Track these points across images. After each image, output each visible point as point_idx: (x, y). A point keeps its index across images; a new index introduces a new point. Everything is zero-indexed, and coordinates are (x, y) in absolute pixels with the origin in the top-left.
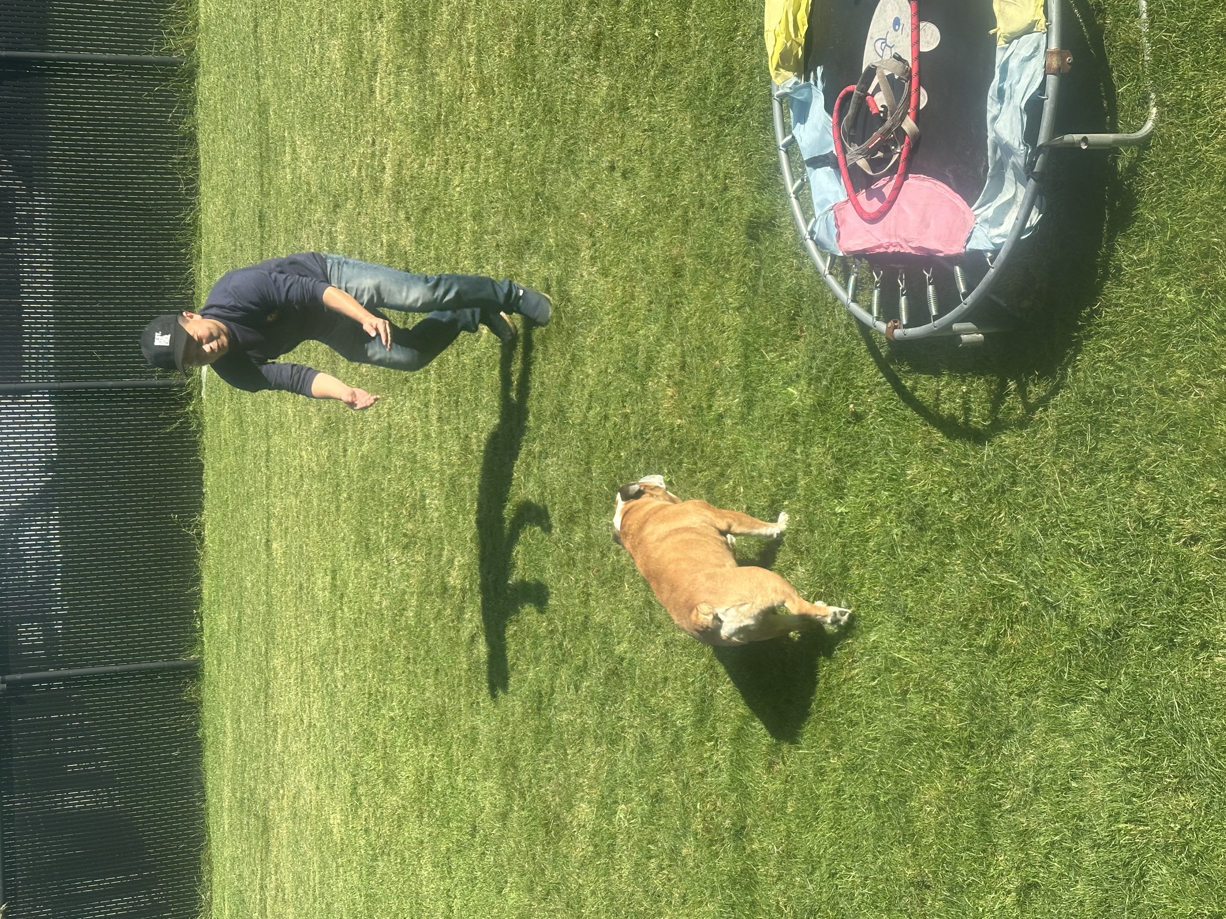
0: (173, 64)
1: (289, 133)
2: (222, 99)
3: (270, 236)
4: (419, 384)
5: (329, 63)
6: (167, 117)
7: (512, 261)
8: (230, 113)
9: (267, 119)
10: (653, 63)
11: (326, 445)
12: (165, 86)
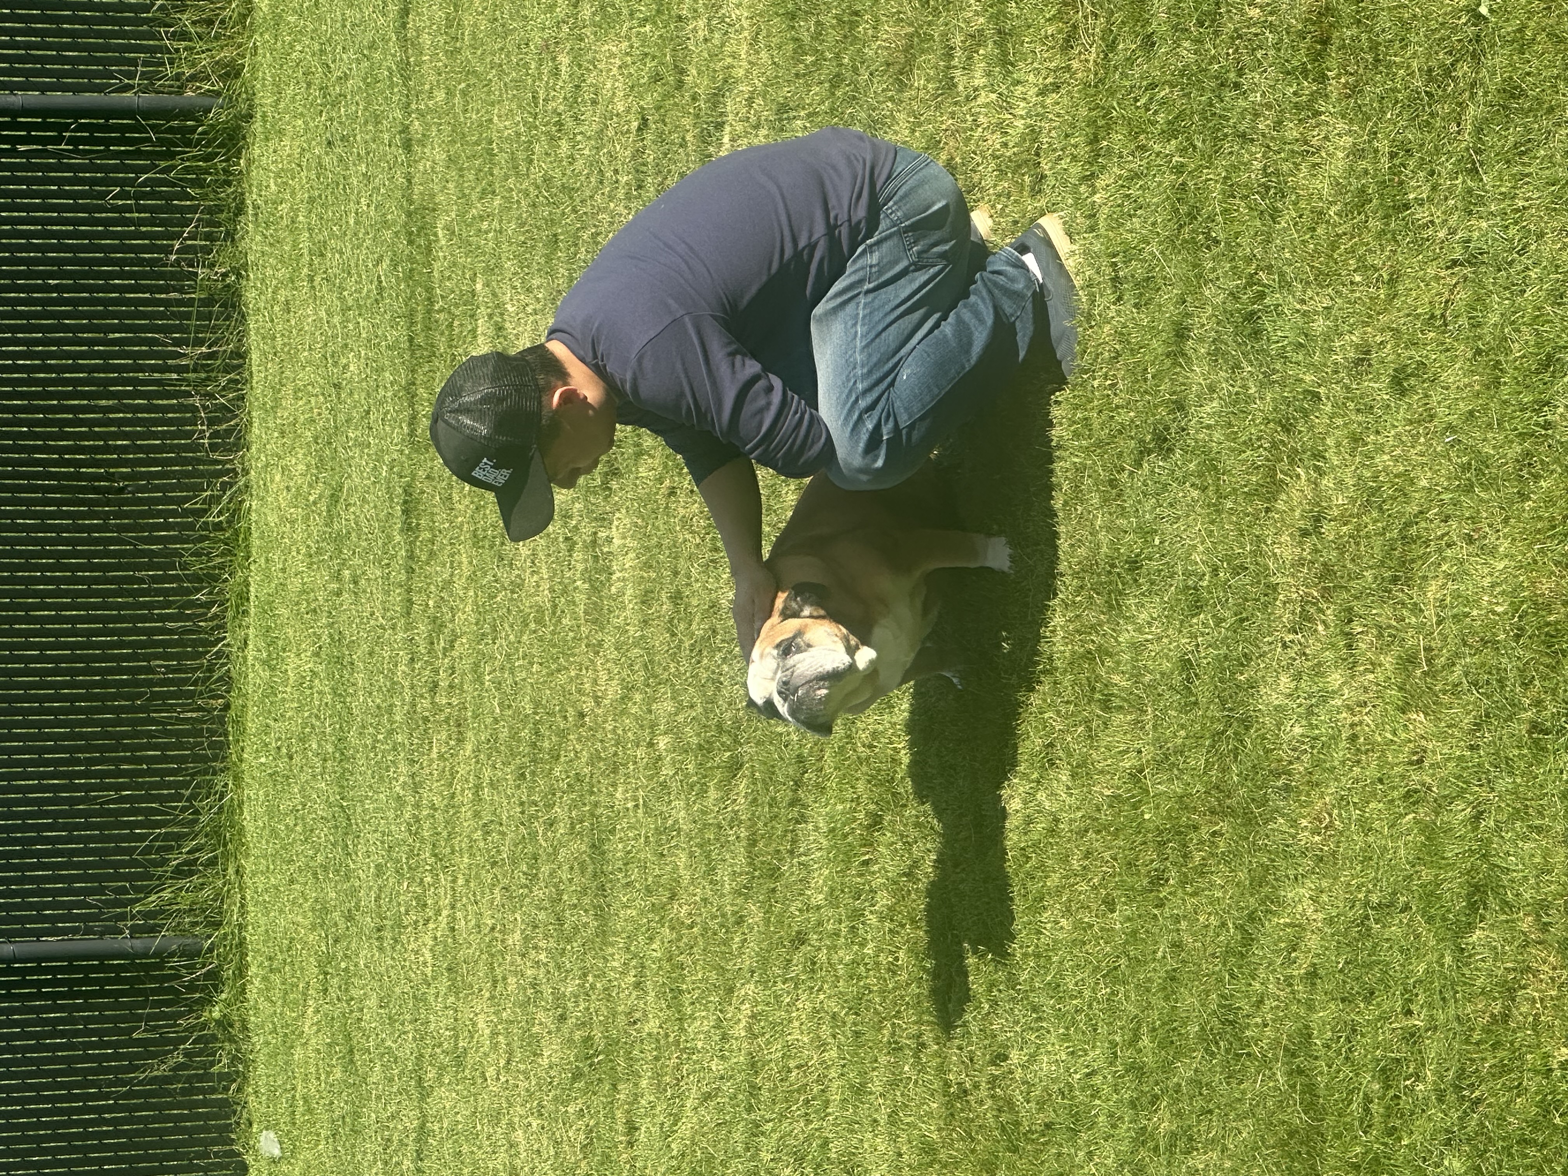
0: (187, 113)
1: (487, 285)
2: (311, 200)
3: (432, 554)
4: (833, 948)
5: (594, 102)
6: (168, 250)
7: (1091, 616)
8: (332, 235)
9: (429, 250)
10: (1473, 85)
11: (581, 1114)
12: (167, 170)
